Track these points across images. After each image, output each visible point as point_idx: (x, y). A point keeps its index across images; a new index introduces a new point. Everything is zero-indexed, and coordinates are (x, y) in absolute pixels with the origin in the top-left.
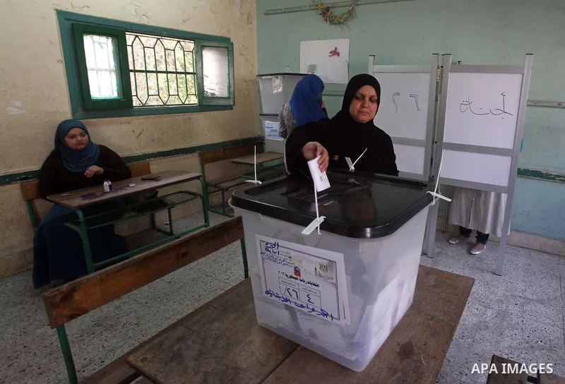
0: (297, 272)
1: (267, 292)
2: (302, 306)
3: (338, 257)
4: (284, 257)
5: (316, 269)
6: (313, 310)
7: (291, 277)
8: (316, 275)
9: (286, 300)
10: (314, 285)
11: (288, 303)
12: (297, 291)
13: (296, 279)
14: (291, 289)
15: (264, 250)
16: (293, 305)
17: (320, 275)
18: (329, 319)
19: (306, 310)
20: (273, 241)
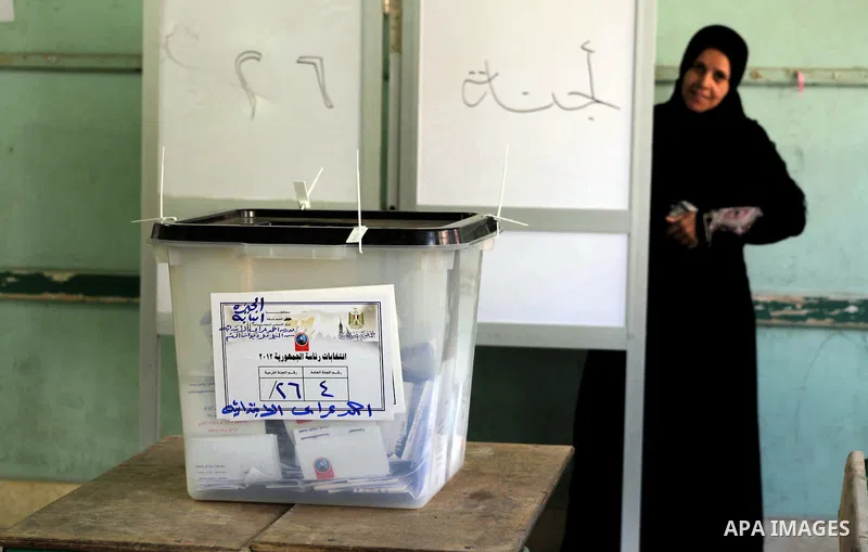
0: (302, 343)
1: (227, 410)
2: (308, 410)
3: (384, 293)
4: (275, 322)
5: (341, 326)
6: (332, 410)
7: (289, 357)
8: (341, 337)
9: (273, 410)
10: (336, 358)
11: (277, 416)
12: (299, 382)
13: (298, 358)
14: (286, 382)
15: (228, 321)
16: (287, 415)
17: (349, 335)
18: (364, 414)
19: (316, 416)
20: (250, 297)
